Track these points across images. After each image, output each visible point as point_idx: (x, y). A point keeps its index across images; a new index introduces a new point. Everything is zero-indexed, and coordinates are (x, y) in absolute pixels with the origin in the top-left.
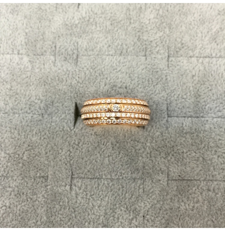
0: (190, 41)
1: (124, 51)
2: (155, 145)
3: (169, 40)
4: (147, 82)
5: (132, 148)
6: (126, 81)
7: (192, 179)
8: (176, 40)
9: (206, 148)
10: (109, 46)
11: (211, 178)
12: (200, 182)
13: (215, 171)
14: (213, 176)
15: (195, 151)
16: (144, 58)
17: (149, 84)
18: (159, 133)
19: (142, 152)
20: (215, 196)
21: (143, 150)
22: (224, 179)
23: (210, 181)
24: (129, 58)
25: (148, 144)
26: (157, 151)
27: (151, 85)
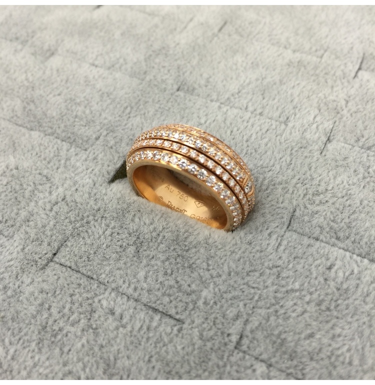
0: (222, 81)
2: (71, 195)
3: (191, 73)
4: (121, 110)
7: (95, 277)
8: (201, 75)
9: (154, 234)
10: (101, 54)
11: (130, 291)
12: (105, 290)
13: (145, 282)
14: (135, 289)
15: (131, 231)
18: (91, 181)
19: (42, 197)
20: (117, 328)
21: (47, 194)
22: (154, 305)
23: (125, 296)
24: (118, 75)
25: (61, 190)
26: (67, 205)
27: (126, 115)
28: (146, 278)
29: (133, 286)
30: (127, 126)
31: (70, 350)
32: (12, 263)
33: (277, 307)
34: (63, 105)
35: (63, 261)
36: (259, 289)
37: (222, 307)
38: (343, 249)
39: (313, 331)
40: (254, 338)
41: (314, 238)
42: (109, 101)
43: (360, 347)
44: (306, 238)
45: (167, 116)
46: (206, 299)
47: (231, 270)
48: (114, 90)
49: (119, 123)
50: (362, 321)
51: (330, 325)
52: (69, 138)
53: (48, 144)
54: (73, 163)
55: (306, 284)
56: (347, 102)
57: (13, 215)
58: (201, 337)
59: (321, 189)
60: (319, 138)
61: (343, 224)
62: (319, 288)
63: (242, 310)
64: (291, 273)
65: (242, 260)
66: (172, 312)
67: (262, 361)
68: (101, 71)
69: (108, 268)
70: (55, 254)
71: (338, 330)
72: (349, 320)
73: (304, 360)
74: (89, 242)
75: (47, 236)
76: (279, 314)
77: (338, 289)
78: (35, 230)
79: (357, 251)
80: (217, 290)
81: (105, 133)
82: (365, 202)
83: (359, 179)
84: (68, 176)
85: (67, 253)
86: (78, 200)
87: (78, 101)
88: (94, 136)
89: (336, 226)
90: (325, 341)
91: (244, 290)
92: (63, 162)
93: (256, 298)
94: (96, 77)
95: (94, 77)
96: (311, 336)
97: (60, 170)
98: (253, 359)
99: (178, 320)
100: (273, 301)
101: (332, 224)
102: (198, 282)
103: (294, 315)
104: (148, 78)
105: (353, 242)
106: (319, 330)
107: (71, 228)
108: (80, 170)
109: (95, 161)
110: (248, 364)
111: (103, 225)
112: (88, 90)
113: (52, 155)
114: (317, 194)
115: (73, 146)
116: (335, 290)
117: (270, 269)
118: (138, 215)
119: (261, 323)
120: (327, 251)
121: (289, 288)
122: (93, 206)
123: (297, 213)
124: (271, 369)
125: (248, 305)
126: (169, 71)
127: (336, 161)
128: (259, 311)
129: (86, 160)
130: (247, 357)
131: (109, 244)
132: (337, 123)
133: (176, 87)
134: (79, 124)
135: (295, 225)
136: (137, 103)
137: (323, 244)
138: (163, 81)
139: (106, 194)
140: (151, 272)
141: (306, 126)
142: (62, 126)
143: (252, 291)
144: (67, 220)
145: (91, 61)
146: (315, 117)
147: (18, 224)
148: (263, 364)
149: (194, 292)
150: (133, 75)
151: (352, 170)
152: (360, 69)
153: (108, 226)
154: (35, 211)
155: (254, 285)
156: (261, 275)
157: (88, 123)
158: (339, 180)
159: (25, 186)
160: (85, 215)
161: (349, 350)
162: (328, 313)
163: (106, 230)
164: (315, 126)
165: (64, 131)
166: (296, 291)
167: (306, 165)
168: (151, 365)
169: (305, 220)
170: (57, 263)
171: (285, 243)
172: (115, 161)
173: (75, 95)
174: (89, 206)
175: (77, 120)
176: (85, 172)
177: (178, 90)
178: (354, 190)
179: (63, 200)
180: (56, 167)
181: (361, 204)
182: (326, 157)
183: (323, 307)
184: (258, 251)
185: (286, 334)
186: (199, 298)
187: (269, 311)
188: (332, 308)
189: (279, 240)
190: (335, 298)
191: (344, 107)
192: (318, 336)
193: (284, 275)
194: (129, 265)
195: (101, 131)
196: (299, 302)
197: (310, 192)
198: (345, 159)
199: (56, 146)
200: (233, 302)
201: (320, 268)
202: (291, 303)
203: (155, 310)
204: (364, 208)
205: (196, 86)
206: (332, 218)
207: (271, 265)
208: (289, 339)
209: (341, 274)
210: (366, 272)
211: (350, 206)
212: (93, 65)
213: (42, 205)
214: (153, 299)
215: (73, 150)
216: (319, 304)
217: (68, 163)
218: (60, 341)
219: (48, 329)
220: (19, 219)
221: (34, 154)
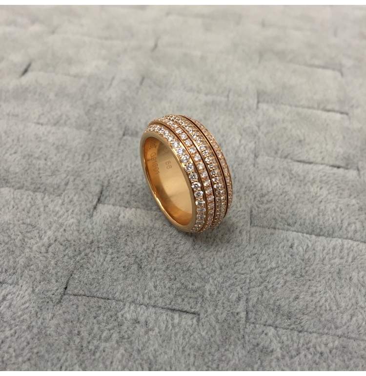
1: (62, 122)
2: (61, 236)
3: (130, 120)
4: (80, 157)
5: (20, 234)
6: (49, 152)
8: (139, 121)
9: (149, 251)
10: (43, 114)
13: (156, 290)
15: (128, 253)
16: (87, 133)
17: (83, 159)
18: (75, 221)
19: (34, 243)
20: (147, 333)
21: (38, 240)
22: (170, 306)
23: (143, 306)
24: (66, 129)
25: (49, 233)
26: (61, 245)
27: (86, 161)
28: (155, 287)
29: (147, 296)
30: (90, 170)
31: (112, 363)
32: (27, 305)
33: (265, 283)
34: (23, 162)
35: (76, 291)
36: (247, 274)
37: (224, 294)
38: (295, 231)
39: (297, 294)
40: (257, 311)
41: (272, 228)
42: (66, 152)
43: (332, 296)
44: (267, 229)
45: (123, 157)
46: (210, 291)
47: (221, 264)
48: (67, 141)
49: (82, 169)
50: (327, 278)
51: (307, 287)
52: (39, 188)
53: (21, 196)
54: (52, 209)
55: (280, 262)
56: (259, 127)
57: (11, 263)
58: (217, 321)
59: (264, 191)
60: (249, 155)
61: (288, 214)
62: (289, 262)
63: (241, 292)
64: (266, 257)
65: (226, 256)
66: (187, 308)
67: (270, 325)
68: (49, 128)
69: (119, 287)
70: (66, 288)
71: (314, 289)
72: (319, 279)
73: (298, 316)
74: (93, 270)
75: (53, 275)
76: (268, 288)
77: (303, 260)
78: (38, 272)
79: (305, 231)
80: (216, 282)
81: (72, 178)
82: (298, 195)
83: (287, 180)
84: (52, 220)
85: (77, 284)
86: (69, 239)
87: (37, 155)
88: (63, 183)
89: (284, 216)
90: (308, 298)
91: (236, 277)
92: (42, 209)
93: (248, 281)
94: (46, 133)
95: (43, 134)
96: (297, 298)
97: (42, 217)
98: (262, 326)
99: (194, 313)
100: (261, 280)
101: (281, 215)
102: (199, 280)
103: (279, 286)
104: (94, 129)
105: (301, 225)
106: (301, 292)
107: (72, 263)
108: (60, 213)
109: (72, 203)
110: (260, 330)
111: (101, 254)
112: (42, 145)
113: (29, 205)
114: (262, 196)
115: (46, 194)
116: (301, 261)
117: (249, 257)
118: (129, 239)
119: (258, 299)
120: (285, 235)
121: (269, 267)
122: (86, 240)
123: (254, 212)
124: (278, 329)
125: (243, 288)
126: (110, 120)
127: (267, 170)
128: (254, 289)
129: (63, 204)
130: (257, 326)
131: (113, 267)
132: (257, 143)
133: (121, 133)
134: (44, 175)
135: (256, 222)
136: (92, 150)
137: (281, 231)
138: (109, 129)
139: (93, 228)
140: (158, 282)
141: (236, 148)
142: (29, 179)
143: (243, 276)
144: (66, 257)
145: (35, 121)
146: (240, 141)
147: (19, 271)
148: (271, 327)
149: (199, 288)
150: (79, 127)
151: (280, 175)
152: (258, 102)
153: (106, 253)
154: (32, 256)
155: (242, 272)
156: (245, 263)
157: (54, 173)
158: (274, 183)
159: (13, 237)
160: (81, 249)
161: (326, 301)
162: (302, 278)
163: (106, 257)
164: (242, 147)
165: (32, 183)
166: (274, 268)
167: (247, 176)
168: (186, 353)
169: (262, 216)
170: (71, 295)
171: (253, 236)
172: (90, 200)
173: (30, 151)
174: (82, 241)
175: (41, 172)
176: (66, 214)
177: (124, 135)
178: (288, 188)
179: (55, 240)
180: (37, 214)
181: (296, 197)
182: (259, 168)
183: (298, 275)
184: (236, 246)
185: (279, 302)
186: (204, 292)
187: (260, 288)
188: (303, 274)
189: (248, 236)
190: (303, 267)
191: (258, 131)
192: (301, 297)
193: (262, 259)
194: (137, 280)
195: (68, 177)
196: (280, 276)
197: (258, 195)
198: (272, 167)
199: (30, 198)
200: (231, 288)
201: (285, 248)
202: (275, 278)
203: (173, 310)
204: (298, 199)
205: (138, 130)
206: (280, 211)
207: (249, 254)
208: (283, 304)
209: (301, 249)
210: (317, 244)
211: (288, 200)
212: (38, 123)
213: (37, 249)
214: (168, 302)
215: (46, 198)
216: (294, 274)
217: (47, 209)
218: (100, 357)
219: (85, 350)
220: (19, 266)
221: (11, 207)
